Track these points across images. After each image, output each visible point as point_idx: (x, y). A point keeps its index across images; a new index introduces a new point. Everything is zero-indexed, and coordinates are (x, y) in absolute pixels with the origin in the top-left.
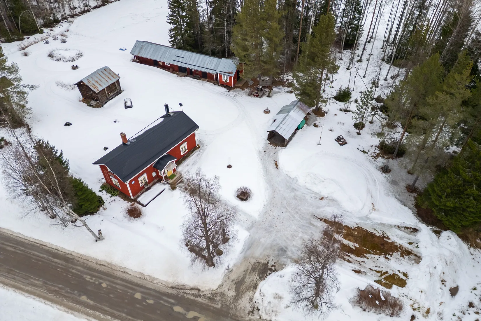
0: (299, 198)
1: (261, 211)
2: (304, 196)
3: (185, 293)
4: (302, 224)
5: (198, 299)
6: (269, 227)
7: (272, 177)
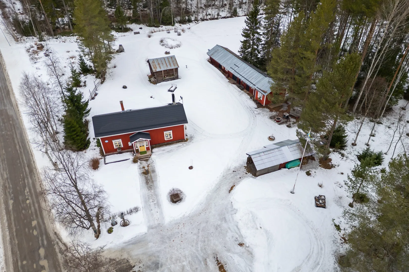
0: (221, 230)
1: (176, 219)
2: (227, 231)
3: (58, 243)
4: (197, 254)
5: (59, 255)
6: (168, 237)
7: (217, 196)
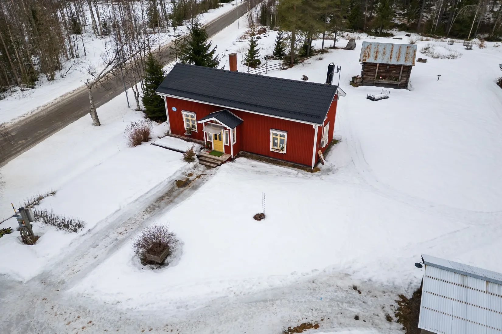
7: (240, 319)
